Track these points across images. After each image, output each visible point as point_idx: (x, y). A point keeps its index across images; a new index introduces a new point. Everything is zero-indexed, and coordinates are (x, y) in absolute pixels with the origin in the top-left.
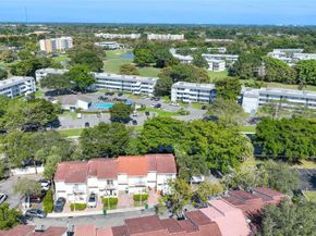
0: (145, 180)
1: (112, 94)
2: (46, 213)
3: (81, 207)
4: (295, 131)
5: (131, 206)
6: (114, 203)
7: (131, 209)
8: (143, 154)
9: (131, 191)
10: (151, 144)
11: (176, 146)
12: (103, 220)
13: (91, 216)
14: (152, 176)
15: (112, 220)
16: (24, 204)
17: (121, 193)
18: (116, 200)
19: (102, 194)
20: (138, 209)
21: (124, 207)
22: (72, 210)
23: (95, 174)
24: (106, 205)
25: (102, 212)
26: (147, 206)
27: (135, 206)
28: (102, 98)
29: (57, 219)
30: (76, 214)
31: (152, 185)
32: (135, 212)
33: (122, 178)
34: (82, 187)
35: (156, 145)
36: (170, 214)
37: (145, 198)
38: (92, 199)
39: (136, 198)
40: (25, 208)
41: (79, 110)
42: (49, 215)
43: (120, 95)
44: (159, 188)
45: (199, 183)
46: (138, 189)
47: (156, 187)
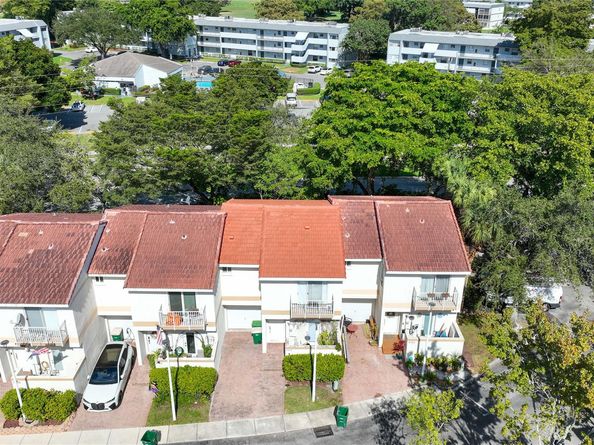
0: (332, 294)
5: (271, 408)
8: (323, 195)
9: (273, 334)
10: (353, 156)
14: (361, 276)
18: (212, 377)
20: (303, 422)
21: (243, 412)
23: (118, 263)
26: (341, 413)
27: (292, 406)
31: (360, 314)
33: (238, 282)
35: (372, 159)
37: (333, 370)
38: (106, 369)
39: (298, 371)
46: (306, 328)
47: (373, 323)
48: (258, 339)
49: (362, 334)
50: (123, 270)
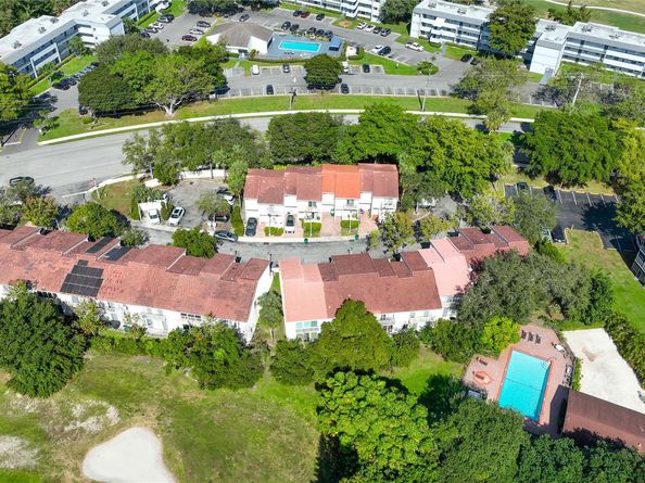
0: (357, 202)
1: (305, 14)
2: (236, 236)
3: (277, 232)
4: (581, 141)
5: (337, 234)
6: (316, 229)
7: (338, 238)
8: (356, 163)
9: (337, 214)
10: (367, 151)
11: (401, 156)
12: (304, 250)
13: (289, 244)
14: (367, 197)
15: (316, 250)
16: (209, 223)
17: (325, 215)
18: (320, 225)
19: (302, 216)
20: (346, 238)
21: (329, 235)
22: (267, 235)
23: (293, 191)
24: (307, 231)
25: (302, 240)
26: (357, 236)
27: (343, 234)
28: (287, 25)
29: (251, 244)
30: (272, 239)
31: (366, 208)
32: (341, 243)
33: (328, 198)
34: (277, 208)
36: (385, 248)
37: (356, 225)
38: (290, 222)
39: (345, 225)
40: (211, 228)
41: (253, 57)
42: (241, 239)
43: (320, 17)
44: (374, 212)
45: (428, 207)
46: (348, 212)
47: (370, 210)
48: (333, 215)
49: (366, 214)
50: (295, 194)
